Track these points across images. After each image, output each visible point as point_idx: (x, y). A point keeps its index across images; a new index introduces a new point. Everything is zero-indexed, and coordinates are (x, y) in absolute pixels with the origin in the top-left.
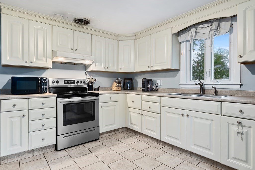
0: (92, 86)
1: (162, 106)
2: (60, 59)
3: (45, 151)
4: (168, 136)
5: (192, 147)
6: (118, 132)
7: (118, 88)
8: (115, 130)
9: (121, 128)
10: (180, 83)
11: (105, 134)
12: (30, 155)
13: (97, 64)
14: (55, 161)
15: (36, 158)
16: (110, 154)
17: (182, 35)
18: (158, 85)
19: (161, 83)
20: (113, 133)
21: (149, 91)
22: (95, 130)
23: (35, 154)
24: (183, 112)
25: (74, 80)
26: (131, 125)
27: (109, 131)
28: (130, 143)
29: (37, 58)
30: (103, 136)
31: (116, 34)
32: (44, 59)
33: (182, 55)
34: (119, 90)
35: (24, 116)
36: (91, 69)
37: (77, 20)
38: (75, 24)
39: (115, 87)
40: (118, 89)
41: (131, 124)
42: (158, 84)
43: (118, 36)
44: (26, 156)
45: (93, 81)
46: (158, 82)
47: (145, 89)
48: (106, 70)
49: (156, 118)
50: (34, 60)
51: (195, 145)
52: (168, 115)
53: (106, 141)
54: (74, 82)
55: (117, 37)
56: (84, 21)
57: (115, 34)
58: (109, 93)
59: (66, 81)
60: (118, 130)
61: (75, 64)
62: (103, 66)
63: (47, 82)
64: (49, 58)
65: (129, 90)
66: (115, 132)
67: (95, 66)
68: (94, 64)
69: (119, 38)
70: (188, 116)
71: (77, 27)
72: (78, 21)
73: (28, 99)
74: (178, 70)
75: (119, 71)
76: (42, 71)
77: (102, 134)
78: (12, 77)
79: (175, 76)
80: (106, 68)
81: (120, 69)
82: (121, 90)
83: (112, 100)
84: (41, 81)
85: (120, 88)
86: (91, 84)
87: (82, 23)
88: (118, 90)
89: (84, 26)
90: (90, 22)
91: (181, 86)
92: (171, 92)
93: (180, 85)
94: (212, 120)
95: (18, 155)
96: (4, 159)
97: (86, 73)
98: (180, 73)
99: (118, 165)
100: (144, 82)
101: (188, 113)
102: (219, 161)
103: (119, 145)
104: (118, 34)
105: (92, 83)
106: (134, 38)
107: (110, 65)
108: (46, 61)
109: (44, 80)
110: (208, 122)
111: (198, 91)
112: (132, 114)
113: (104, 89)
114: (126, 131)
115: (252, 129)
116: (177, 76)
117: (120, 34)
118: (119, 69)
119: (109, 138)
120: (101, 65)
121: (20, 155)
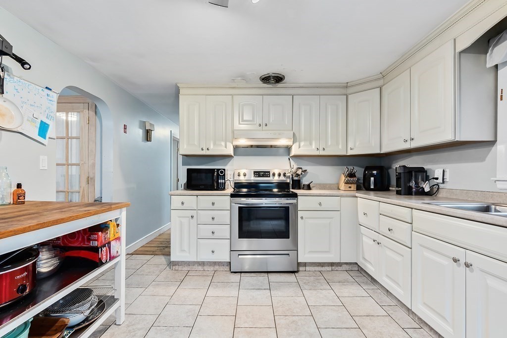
0: (299, 181)
1: (416, 230)
2: (243, 142)
3: (217, 267)
4: (424, 303)
6: (339, 268)
7: (350, 185)
8: (332, 264)
9: (346, 263)
10: (496, 177)
11: (311, 266)
12: (200, 268)
13: (302, 144)
14: (219, 284)
15: (205, 274)
16: (294, 302)
17: (495, 46)
18: (438, 181)
19: (447, 176)
20: (329, 268)
21: (413, 194)
22: (289, 254)
23: (206, 268)
24: (459, 253)
25: (269, 172)
26: (363, 261)
27: (320, 263)
28: (347, 295)
29: (215, 144)
30: (308, 268)
31: (344, 85)
32: (223, 144)
33: (501, 99)
34: (352, 189)
35: (192, 217)
36: (294, 152)
37: (263, 79)
38: (265, 85)
39: (344, 184)
40: (350, 187)
41: (364, 259)
42: (437, 179)
43: (346, 86)
44: (196, 267)
45: (299, 172)
46: (438, 173)
47: (401, 189)
48: (322, 153)
49: (402, 256)
50: (212, 147)
52: (427, 254)
53: (307, 278)
54: (268, 175)
55: (345, 90)
56: (274, 77)
57: (340, 84)
58: (327, 194)
59: (257, 174)
60: (341, 266)
61: (271, 146)
62: (314, 147)
63: (224, 175)
64: (230, 142)
65: (372, 190)
66: (333, 268)
67: (299, 147)
68: (297, 144)
69: (350, 90)
70: (467, 265)
71: (268, 88)
72: (266, 79)
73: (197, 196)
74: (492, 143)
75: (350, 153)
76: (227, 160)
77: (305, 264)
78: (187, 169)
79: (482, 159)
80: (321, 149)
81: (351, 149)
82: (357, 190)
83: (323, 207)
84: (218, 174)
85: (354, 187)
86: (296, 178)
87: (272, 81)
88: (350, 189)
89: (279, 85)
90: (284, 76)
91: (500, 185)
92: (470, 199)
93: (495, 181)
95: (188, 264)
96: (175, 265)
97: (289, 159)
98: (497, 148)
99: (292, 323)
100: (400, 174)
103: (324, 291)
104: (347, 83)
105: (298, 175)
106: (380, 83)
107: (329, 144)
108: (226, 147)
109: (222, 172)
112: (365, 239)
113: (323, 186)
114: (358, 271)
117: (351, 82)
118: (349, 149)
119: (315, 275)
120: (311, 144)
121: (190, 264)
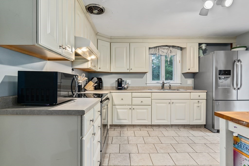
5: (175, 121)
36: (90, 66)
39: (91, 87)
41: (119, 119)
42: (128, 83)
47: (121, 87)
49: (147, 109)
51: (176, 119)
62: (93, 64)
70: (173, 103)
75: (98, 70)
81: (100, 68)
91: (148, 85)
94: (186, 103)
100: (121, 81)
101: (172, 101)
102: (189, 124)
104: (98, 33)
110: (184, 104)
111: (160, 87)
112: (119, 110)
115: (202, 104)
116: (144, 78)
117: (100, 33)
